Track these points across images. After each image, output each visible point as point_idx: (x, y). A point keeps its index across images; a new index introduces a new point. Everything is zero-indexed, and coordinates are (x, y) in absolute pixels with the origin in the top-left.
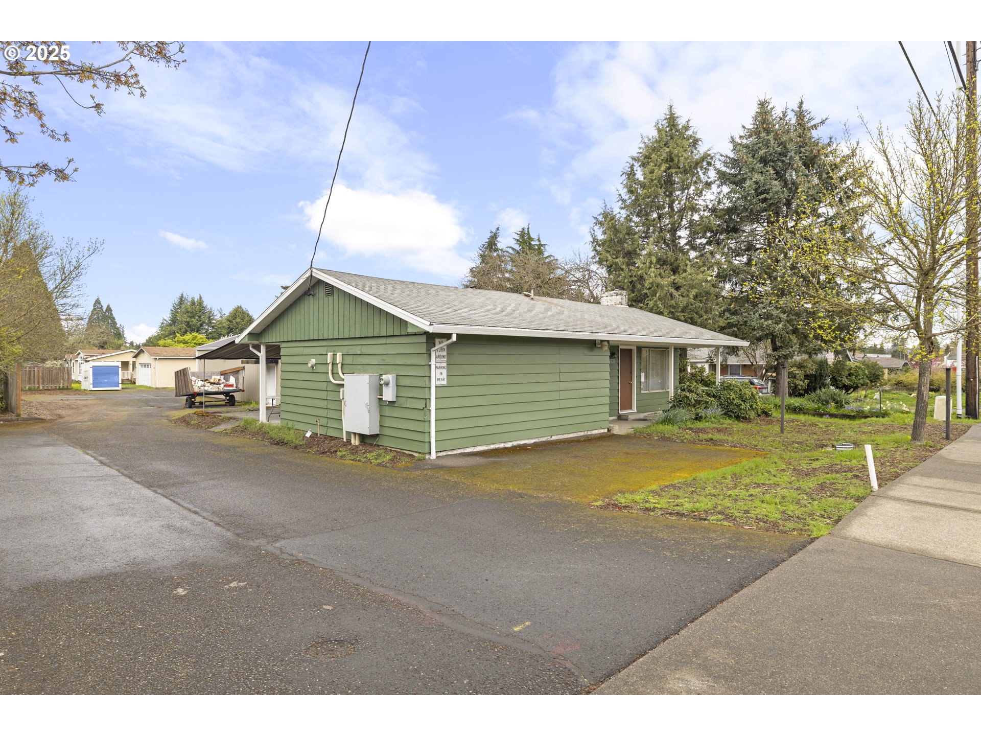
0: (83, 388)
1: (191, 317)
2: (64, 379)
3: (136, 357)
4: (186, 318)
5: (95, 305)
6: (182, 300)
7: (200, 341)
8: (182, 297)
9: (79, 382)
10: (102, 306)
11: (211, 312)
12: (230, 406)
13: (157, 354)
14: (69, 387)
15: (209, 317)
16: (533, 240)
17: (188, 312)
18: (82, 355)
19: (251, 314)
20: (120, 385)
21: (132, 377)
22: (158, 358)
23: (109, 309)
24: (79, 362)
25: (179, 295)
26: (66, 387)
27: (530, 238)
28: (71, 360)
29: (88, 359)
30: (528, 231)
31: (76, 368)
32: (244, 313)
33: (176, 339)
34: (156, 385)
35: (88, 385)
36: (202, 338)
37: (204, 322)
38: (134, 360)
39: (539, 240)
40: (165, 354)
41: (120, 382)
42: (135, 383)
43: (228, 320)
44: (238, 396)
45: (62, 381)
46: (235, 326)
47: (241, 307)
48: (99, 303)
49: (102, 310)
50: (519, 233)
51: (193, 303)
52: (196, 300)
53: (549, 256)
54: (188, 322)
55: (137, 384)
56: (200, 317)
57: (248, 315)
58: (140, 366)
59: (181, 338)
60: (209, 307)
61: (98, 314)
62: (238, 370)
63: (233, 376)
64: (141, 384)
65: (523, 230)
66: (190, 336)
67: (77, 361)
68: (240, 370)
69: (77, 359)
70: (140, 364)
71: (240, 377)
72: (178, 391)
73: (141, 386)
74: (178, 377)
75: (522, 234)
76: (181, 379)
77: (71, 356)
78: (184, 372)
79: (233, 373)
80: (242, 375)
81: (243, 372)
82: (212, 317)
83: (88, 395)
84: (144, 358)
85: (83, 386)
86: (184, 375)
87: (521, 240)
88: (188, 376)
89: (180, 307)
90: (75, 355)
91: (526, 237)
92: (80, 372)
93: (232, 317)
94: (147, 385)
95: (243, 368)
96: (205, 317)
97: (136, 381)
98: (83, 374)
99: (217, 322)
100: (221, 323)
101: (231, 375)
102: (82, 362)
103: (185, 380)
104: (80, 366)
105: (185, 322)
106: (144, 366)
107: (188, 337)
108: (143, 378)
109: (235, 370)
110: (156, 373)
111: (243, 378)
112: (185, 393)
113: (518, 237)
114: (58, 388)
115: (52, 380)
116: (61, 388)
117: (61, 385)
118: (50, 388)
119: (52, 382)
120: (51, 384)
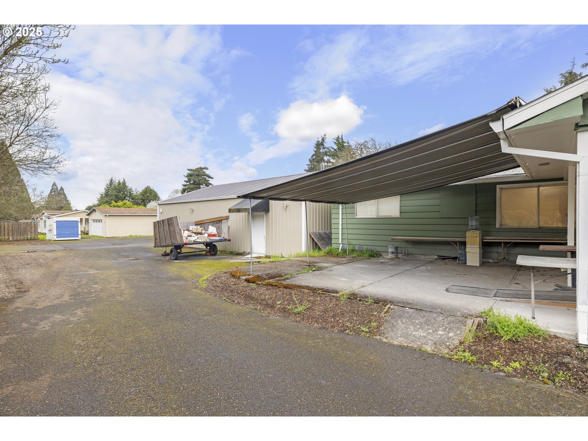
0: (47, 238)
1: (118, 193)
2: (31, 232)
3: (89, 215)
4: (115, 193)
5: (53, 186)
7: (129, 206)
8: (112, 180)
9: (44, 234)
10: (57, 187)
11: (131, 189)
12: (211, 255)
13: (107, 212)
14: (36, 238)
15: (130, 192)
16: (345, 143)
17: (116, 189)
18: (46, 214)
20: (80, 236)
21: (85, 230)
22: (108, 215)
23: (62, 189)
24: (43, 219)
26: (33, 238)
27: (343, 141)
28: (37, 218)
29: (51, 217)
30: (342, 137)
31: (41, 224)
32: (151, 190)
33: (112, 204)
34: (106, 234)
35: (52, 236)
36: (130, 204)
37: (127, 195)
38: (87, 217)
39: (348, 143)
40: (113, 212)
41: (80, 233)
42: (87, 234)
43: (142, 195)
44: (219, 246)
45: (29, 233)
46: (146, 198)
47: (149, 187)
48: (56, 185)
49: (58, 190)
50: (336, 138)
51: (119, 183)
52: (121, 182)
54: (117, 196)
55: (90, 234)
56: (124, 192)
57: (154, 191)
58: (92, 221)
59: (116, 204)
60: (130, 187)
61: (54, 192)
62: (220, 219)
63: (212, 226)
64: (94, 234)
65: (339, 136)
66: (122, 203)
67: (42, 219)
68: (223, 220)
69: (42, 218)
70: (92, 220)
71: (224, 226)
72: (159, 242)
73: (94, 236)
74: (159, 227)
75: (338, 139)
76: (164, 229)
77: (37, 215)
78: (168, 221)
79: (213, 223)
80: (226, 225)
81: (227, 222)
82: (132, 192)
83: (52, 244)
84: (96, 215)
85: (48, 237)
86: (169, 224)
87: (337, 143)
88: (175, 225)
89: (111, 186)
90: (41, 214)
91: (340, 141)
92: (45, 226)
93: (144, 193)
94: (99, 235)
95: (227, 218)
96: (127, 192)
97: (88, 232)
98: (48, 228)
99: (135, 196)
100: (137, 196)
101: (210, 225)
102: (46, 219)
103: (169, 230)
104: (45, 222)
105: (114, 195)
106: (96, 222)
107: (120, 203)
108: (95, 230)
109: (216, 220)
110: (106, 226)
111: (228, 227)
112: (171, 244)
113: (335, 141)
114: (26, 239)
115: (21, 232)
116: (29, 239)
117: (29, 237)
118: (18, 239)
119: (21, 234)
120: (19, 235)
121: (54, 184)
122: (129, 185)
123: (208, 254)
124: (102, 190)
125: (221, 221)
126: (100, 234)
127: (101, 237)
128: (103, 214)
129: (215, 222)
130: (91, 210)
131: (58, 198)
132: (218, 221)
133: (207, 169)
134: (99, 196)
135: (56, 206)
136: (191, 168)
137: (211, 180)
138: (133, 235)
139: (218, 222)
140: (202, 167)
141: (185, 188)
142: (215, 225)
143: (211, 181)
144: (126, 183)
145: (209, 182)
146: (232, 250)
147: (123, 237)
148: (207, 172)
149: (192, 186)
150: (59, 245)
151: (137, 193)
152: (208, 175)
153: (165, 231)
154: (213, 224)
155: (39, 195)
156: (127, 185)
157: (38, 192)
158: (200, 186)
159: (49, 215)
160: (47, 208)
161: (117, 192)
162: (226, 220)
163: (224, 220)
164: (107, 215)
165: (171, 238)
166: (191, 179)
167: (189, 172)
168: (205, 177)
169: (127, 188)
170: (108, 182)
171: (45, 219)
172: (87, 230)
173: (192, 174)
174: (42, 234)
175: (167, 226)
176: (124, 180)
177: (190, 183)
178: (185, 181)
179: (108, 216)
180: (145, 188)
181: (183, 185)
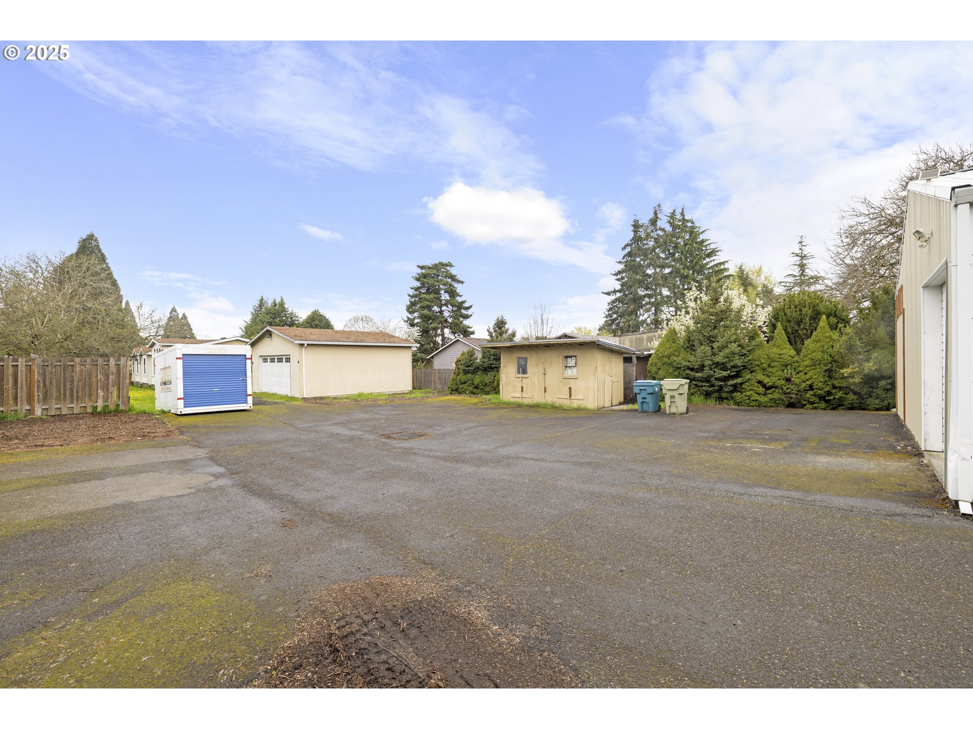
1: (274, 319)
3: (251, 345)
5: (171, 313)
6: (262, 303)
8: (262, 299)
10: (178, 314)
11: (293, 313)
14: (122, 407)
15: (291, 318)
17: (270, 313)
20: (250, 399)
22: (306, 343)
23: (184, 317)
24: (153, 357)
25: (259, 298)
26: (112, 407)
28: (141, 355)
32: (321, 316)
34: (301, 391)
35: (170, 400)
43: (308, 322)
45: (101, 393)
47: (318, 311)
48: (176, 312)
49: (178, 317)
51: (274, 305)
52: (277, 302)
56: (282, 317)
57: (325, 317)
58: (261, 360)
60: (290, 310)
61: (174, 321)
65: (675, 210)
67: (151, 355)
69: (149, 353)
70: (261, 356)
73: (267, 394)
77: (141, 349)
82: (294, 318)
84: (273, 346)
85: (160, 402)
89: (261, 309)
90: (147, 346)
93: (310, 319)
94: (279, 393)
96: (287, 317)
98: (159, 374)
99: (298, 323)
105: (267, 323)
106: (273, 361)
108: (270, 380)
110: (301, 371)
114: (89, 410)
115: (72, 390)
116: (99, 409)
117: (100, 404)
118: (64, 411)
119: (72, 395)
120: (68, 400)
121: (174, 310)
122: (290, 307)
126: (283, 390)
127: (288, 398)
128: (294, 343)
131: (180, 328)
136: (423, 264)
137: (457, 285)
140: (444, 262)
143: (458, 287)
144: (284, 303)
145: (457, 290)
148: (453, 271)
151: (300, 318)
152: (454, 276)
156: (287, 307)
158: (441, 297)
164: (304, 344)
166: (425, 284)
167: (421, 271)
168: (448, 280)
169: (286, 311)
170: (256, 303)
171: (156, 356)
173: (426, 275)
174: (142, 386)
176: (282, 300)
177: (422, 292)
178: (413, 288)
179: (306, 345)
180: (313, 313)
181: (411, 295)
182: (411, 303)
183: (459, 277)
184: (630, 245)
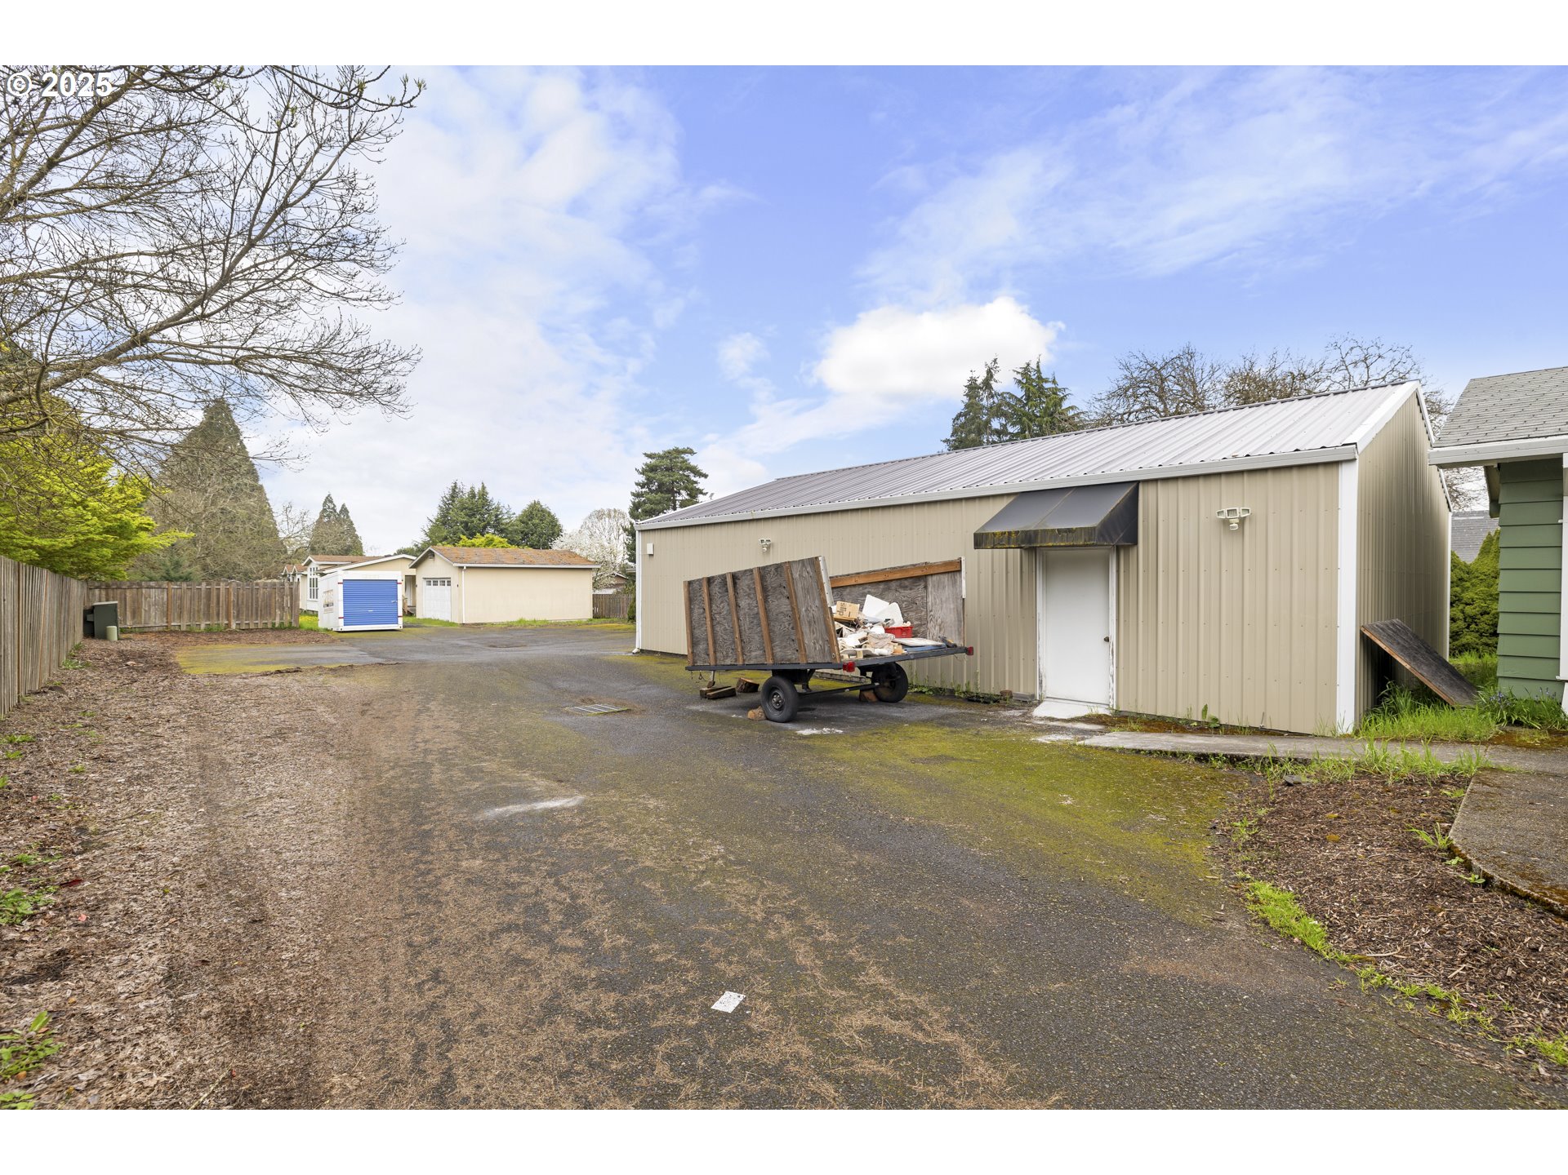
0: (322, 625)
1: (470, 516)
2: (282, 608)
3: (416, 566)
4: (462, 517)
5: (325, 504)
6: (455, 492)
8: (455, 487)
9: (314, 614)
10: (335, 506)
11: (499, 508)
12: (884, 701)
13: (461, 559)
14: (294, 625)
15: (497, 516)
16: (1046, 381)
17: (465, 508)
18: (314, 565)
19: (553, 514)
20: (400, 620)
21: (404, 604)
22: (465, 565)
23: (344, 510)
24: (309, 577)
25: (450, 486)
26: (286, 625)
27: (1040, 378)
28: (294, 575)
29: (328, 571)
30: (1038, 367)
31: (305, 587)
32: (543, 511)
33: (463, 542)
34: (460, 617)
35: (332, 619)
36: (501, 542)
37: (489, 524)
38: (413, 572)
39: (1054, 382)
40: (477, 558)
41: (400, 613)
42: (415, 614)
43: (522, 521)
45: (278, 612)
47: (539, 503)
48: (331, 502)
49: (335, 511)
50: (1020, 371)
51: (472, 495)
52: (476, 491)
53: (1072, 408)
54: (466, 523)
55: (420, 615)
56: (482, 514)
58: (425, 583)
59: (469, 541)
60: (495, 502)
61: (329, 516)
62: (919, 573)
63: (881, 596)
64: (428, 617)
65: (1028, 365)
66: (483, 539)
67: (307, 575)
68: (932, 575)
69: (305, 573)
70: (425, 579)
71: (939, 601)
72: (711, 652)
73: (430, 620)
74: (711, 600)
75: (1026, 371)
76: (737, 605)
77: (295, 567)
78: (762, 578)
79: (882, 586)
80: (948, 592)
81: (954, 583)
82: (500, 516)
83: (333, 641)
84: (435, 568)
85: (323, 623)
86: (764, 589)
87: (1024, 381)
88: (800, 593)
89: (453, 501)
90: (303, 564)
91: (1033, 377)
92: (314, 594)
93: (527, 517)
94: (441, 619)
95: (953, 569)
96: (490, 515)
97: (415, 610)
98: (322, 598)
99: (507, 524)
100: (513, 525)
101: (869, 593)
102: (315, 577)
103: (766, 611)
104: (314, 583)
105: (462, 523)
106: (435, 584)
107: (479, 540)
108: (433, 604)
109: (898, 576)
110: (460, 595)
111: (960, 602)
112: (771, 662)
113: (1019, 377)
114: (270, 626)
115: (257, 610)
116: (277, 625)
117: (277, 621)
118: (252, 626)
119: (257, 614)
120: (254, 617)
121: (329, 500)
122: (495, 496)
123: (869, 695)
124: (434, 513)
125: (923, 578)
126: (444, 615)
127: (448, 623)
128: (455, 565)
129: (894, 585)
130: (421, 555)
131: (337, 528)
132: (906, 579)
133: (691, 452)
134: (427, 526)
135: (334, 546)
136: (653, 452)
137: (701, 480)
138: (528, 618)
139: (907, 583)
140: (681, 448)
141: (639, 502)
142: (890, 595)
143: (702, 483)
144: (487, 493)
145: (698, 486)
146: (942, 682)
147: (503, 624)
148: (693, 461)
149: (659, 496)
150: (353, 646)
151: (510, 518)
152: (695, 467)
153: (742, 612)
154: (884, 590)
155: (297, 519)
156: (490, 499)
157: (295, 514)
158: (674, 497)
159: (322, 567)
160: (313, 551)
161: (467, 515)
162: (945, 578)
163: (935, 578)
165: (772, 641)
166: (654, 478)
167: (649, 461)
168: (686, 473)
169: (489, 505)
170: (447, 492)
171: (312, 577)
172: (409, 604)
173: (656, 466)
174: (306, 613)
175: (760, 596)
176: (484, 488)
177: (650, 489)
178: (637, 484)
179: (464, 568)
180: (530, 506)
181: (633, 494)
182: (634, 503)
183: (703, 469)
184: (965, 415)
